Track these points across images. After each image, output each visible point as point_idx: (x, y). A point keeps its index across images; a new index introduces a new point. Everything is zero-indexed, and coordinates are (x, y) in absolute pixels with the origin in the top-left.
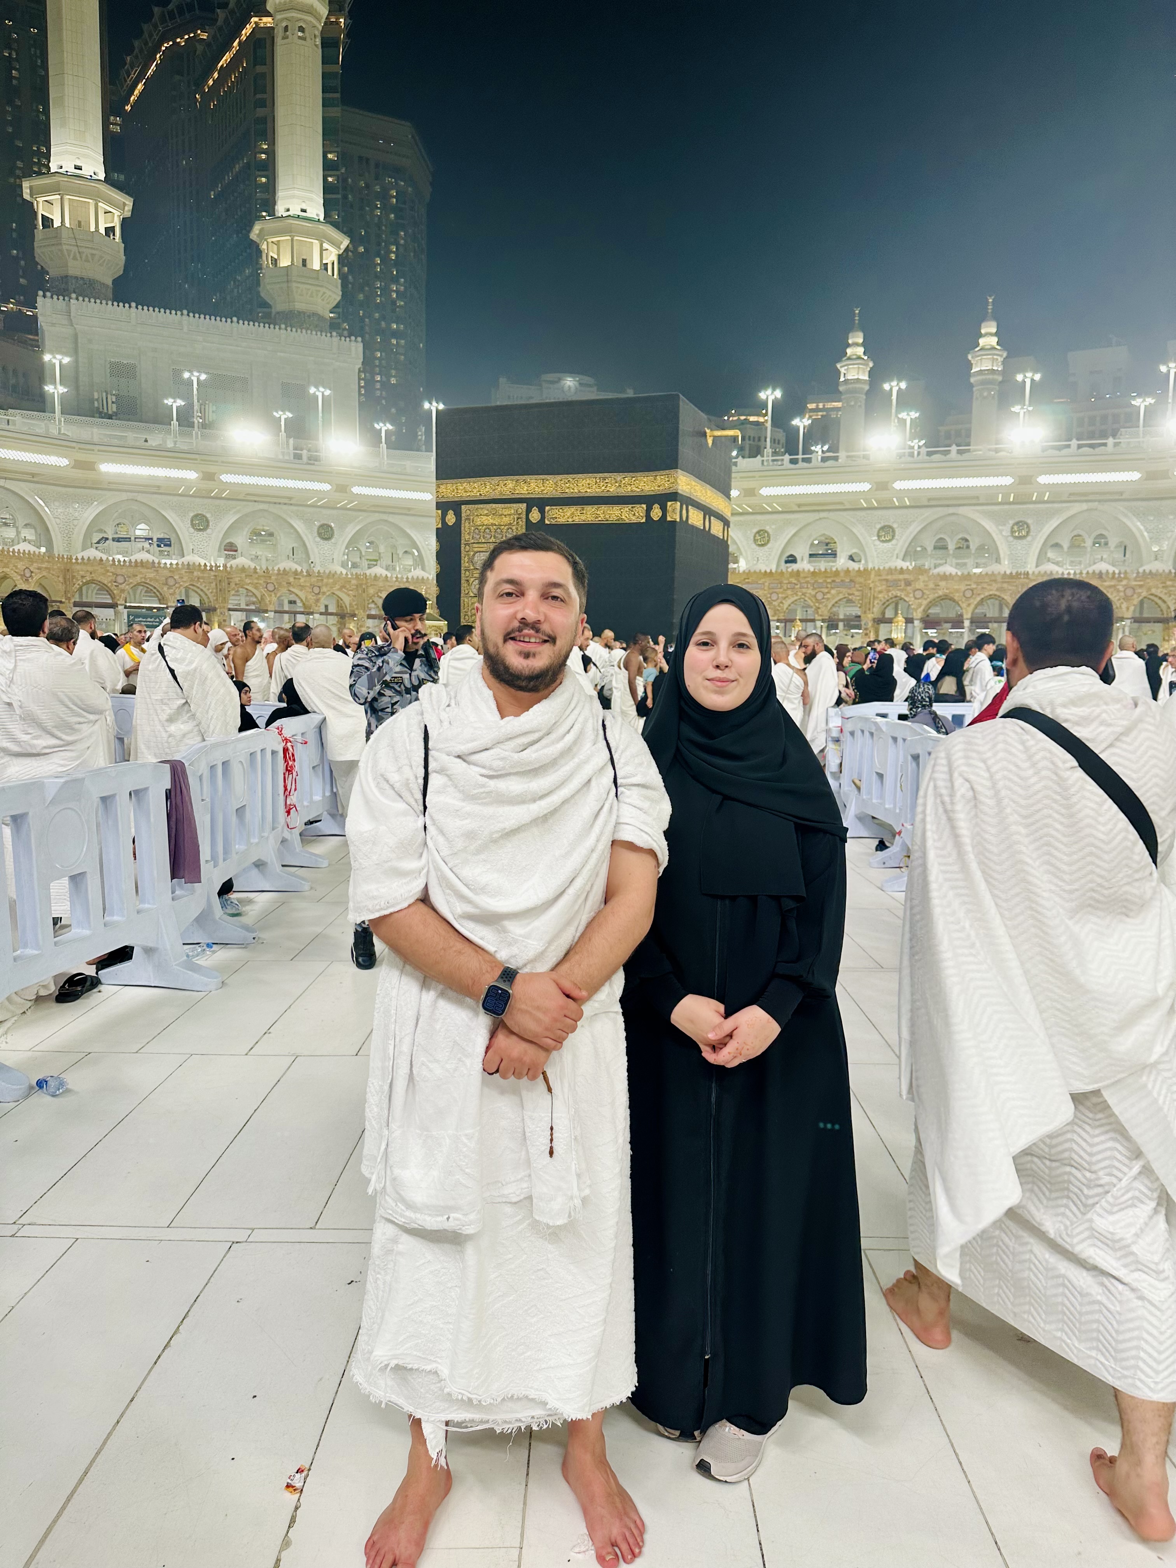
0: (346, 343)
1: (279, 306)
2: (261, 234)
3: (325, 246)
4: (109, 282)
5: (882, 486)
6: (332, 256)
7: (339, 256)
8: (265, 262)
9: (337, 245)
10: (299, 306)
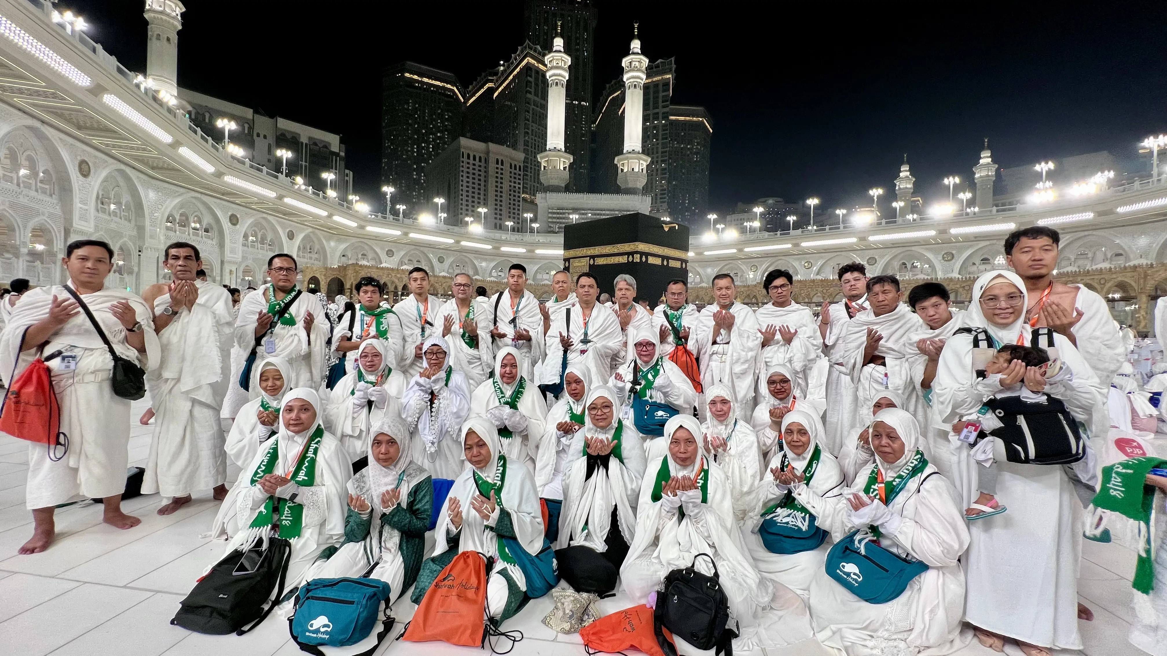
0: (644, 197)
1: (623, 187)
2: (618, 161)
3: (641, 162)
4: (563, 185)
6: (645, 164)
7: (647, 166)
8: (620, 171)
9: (646, 161)
10: (630, 185)
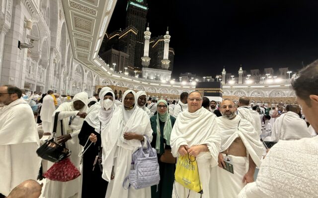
0: (170, 71)
1: (163, 68)
2: (162, 61)
4: (148, 66)
5: (231, 87)
7: (169, 63)
8: (162, 64)
